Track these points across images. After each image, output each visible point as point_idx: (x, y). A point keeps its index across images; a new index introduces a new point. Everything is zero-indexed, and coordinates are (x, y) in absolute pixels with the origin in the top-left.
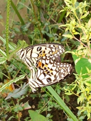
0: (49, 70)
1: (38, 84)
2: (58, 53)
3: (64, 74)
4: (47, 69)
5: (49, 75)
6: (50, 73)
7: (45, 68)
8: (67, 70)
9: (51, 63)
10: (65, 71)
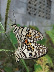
0: (32, 47)
1: (22, 56)
2: (39, 38)
3: (42, 53)
4: (31, 46)
5: (31, 51)
6: (32, 50)
7: (29, 45)
8: (45, 50)
9: (34, 43)
10: (43, 51)
